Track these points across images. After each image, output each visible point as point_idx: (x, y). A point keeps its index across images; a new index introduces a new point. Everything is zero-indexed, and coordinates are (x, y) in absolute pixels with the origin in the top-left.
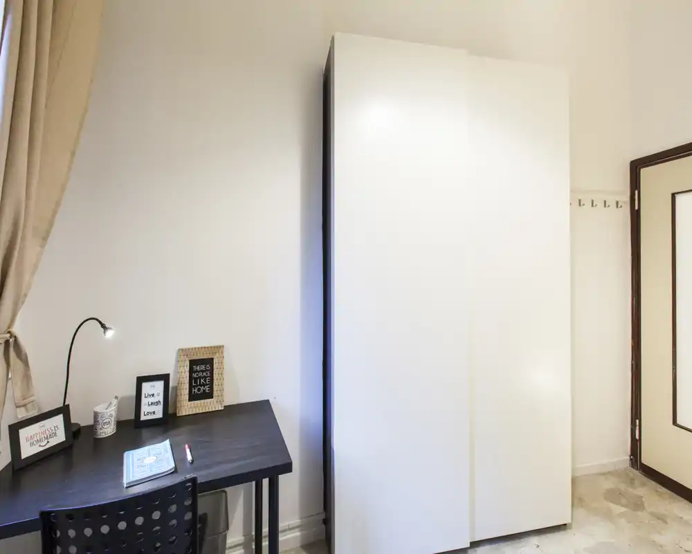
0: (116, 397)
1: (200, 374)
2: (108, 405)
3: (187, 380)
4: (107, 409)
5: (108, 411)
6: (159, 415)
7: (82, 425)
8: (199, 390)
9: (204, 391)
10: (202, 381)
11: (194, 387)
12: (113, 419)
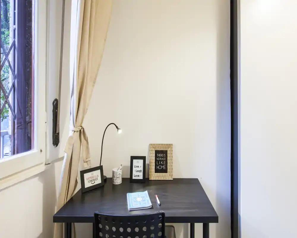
0: (121, 165)
1: (161, 159)
2: (118, 168)
3: (154, 161)
4: (118, 170)
5: (118, 171)
6: (141, 177)
7: (107, 177)
8: (160, 167)
9: (163, 168)
10: (161, 163)
11: (158, 165)
12: (120, 176)
